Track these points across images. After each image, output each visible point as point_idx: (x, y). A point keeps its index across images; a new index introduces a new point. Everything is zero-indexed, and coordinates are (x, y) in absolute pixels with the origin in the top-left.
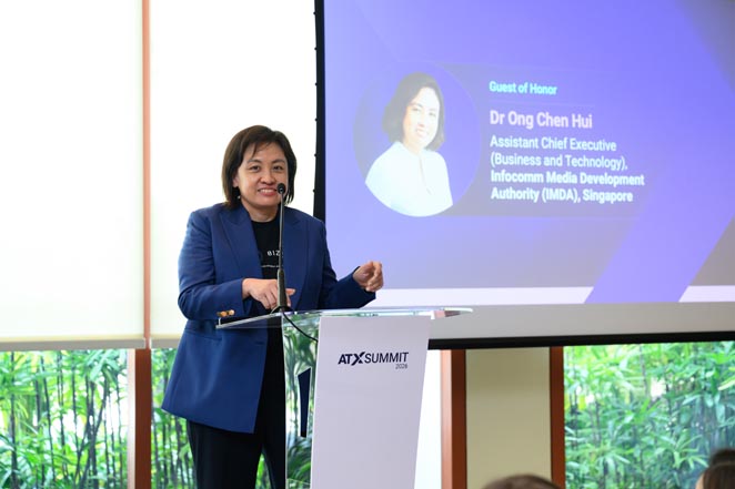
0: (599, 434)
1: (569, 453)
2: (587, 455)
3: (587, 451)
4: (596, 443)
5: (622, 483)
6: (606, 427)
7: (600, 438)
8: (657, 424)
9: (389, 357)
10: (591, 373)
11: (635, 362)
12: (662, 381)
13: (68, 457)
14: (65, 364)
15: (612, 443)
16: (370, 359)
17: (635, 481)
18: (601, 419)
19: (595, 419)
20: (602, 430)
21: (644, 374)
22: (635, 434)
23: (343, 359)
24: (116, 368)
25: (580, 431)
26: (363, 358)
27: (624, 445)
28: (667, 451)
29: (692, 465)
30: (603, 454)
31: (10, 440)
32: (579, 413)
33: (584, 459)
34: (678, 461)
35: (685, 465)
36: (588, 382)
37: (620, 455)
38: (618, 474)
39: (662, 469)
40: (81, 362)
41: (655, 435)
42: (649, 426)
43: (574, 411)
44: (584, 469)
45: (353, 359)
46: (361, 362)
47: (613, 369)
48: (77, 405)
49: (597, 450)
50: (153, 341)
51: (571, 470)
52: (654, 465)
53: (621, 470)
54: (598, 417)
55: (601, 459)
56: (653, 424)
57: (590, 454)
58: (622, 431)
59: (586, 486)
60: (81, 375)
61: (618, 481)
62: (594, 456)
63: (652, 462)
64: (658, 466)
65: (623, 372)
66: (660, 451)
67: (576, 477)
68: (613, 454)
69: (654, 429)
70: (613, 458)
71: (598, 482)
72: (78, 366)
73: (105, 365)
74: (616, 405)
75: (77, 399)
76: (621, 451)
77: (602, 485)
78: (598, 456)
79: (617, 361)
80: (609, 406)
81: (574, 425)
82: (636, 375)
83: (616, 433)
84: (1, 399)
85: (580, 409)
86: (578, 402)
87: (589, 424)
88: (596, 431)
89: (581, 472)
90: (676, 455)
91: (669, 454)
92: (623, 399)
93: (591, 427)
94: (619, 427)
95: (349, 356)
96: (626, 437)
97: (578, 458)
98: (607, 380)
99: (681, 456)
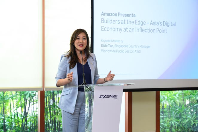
0: (170, 115)
1: (161, 121)
2: (166, 121)
3: (166, 120)
4: (169, 118)
5: (177, 129)
6: (172, 113)
7: (170, 116)
8: (187, 112)
9: (113, 96)
10: (168, 98)
11: (181, 94)
12: (189, 100)
13: (20, 120)
14: (18, 94)
15: (174, 118)
16: (108, 97)
17: (180, 129)
18: (171, 111)
19: (169, 110)
20: (171, 114)
21: (183, 98)
22: (180, 115)
23: (101, 97)
24: (33, 95)
25: (164, 114)
26: (106, 97)
27: (177, 118)
28: (189, 120)
29: (196, 125)
30: (171, 121)
31: (3, 115)
32: (165, 109)
33: (166, 122)
34: (193, 123)
35: (194, 124)
36: (167, 100)
37: (176, 121)
38: (175, 126)
39: (188, 125)
40: (23, 94)
41: (186, 115)
42: (184, 113)
43: (163, 108)
44: (166, 125)
45: (103, 97)
46: (105, 97)
47: (174, 96)
48: (22, 106)
49: (169, 120)
50: (45, 89)
51: (162, 125)
52: (186, 124)
53: (176, 125)
54: (170, 110)
55: (170, 122)
56: (186, 112)
57: (167, 121)
58: (177, 114)
59: (166, 130)
60: (23, 97)
61: (175, 128)
62: (168, 121)
63: (185, 123)
64: (187, 125)
65: (177, 97)
66: (188, 120)
67: (163, 127)
68: (174, 121)
69: (186, 114)
70: (174, 122)
71: (169, 129)
72: (23, 95)
73: (30, 95)
74: (175, 106)
75: (22, 104)
76: (176, 120)
77: (170, 130)
78: (169, 122)
79: (175, 94)
80: (173, 107)
81: (163, 112)
82: (181, 98)
83: (175, 115)
84: (0, 104)
85: (165, 107)
86: (164, 105)
87: (167, 112)
88: (169, 114)
89: (165, 126)
90: (192, 121)
91: (190, 121)
92: (177, 105)
93: (168, 113)
94: (176, 113)
95: (102, 96)
96: (178, 116)
97: (164, 122)
98: (173, 99)
99: (193, 122)
